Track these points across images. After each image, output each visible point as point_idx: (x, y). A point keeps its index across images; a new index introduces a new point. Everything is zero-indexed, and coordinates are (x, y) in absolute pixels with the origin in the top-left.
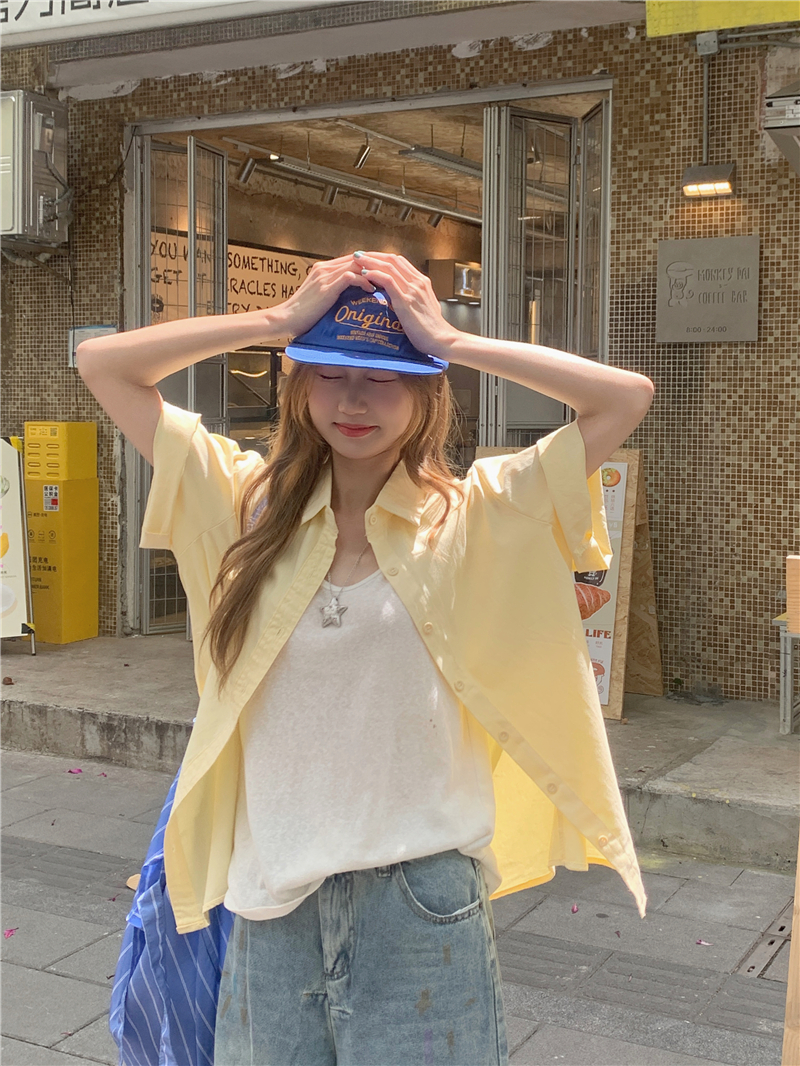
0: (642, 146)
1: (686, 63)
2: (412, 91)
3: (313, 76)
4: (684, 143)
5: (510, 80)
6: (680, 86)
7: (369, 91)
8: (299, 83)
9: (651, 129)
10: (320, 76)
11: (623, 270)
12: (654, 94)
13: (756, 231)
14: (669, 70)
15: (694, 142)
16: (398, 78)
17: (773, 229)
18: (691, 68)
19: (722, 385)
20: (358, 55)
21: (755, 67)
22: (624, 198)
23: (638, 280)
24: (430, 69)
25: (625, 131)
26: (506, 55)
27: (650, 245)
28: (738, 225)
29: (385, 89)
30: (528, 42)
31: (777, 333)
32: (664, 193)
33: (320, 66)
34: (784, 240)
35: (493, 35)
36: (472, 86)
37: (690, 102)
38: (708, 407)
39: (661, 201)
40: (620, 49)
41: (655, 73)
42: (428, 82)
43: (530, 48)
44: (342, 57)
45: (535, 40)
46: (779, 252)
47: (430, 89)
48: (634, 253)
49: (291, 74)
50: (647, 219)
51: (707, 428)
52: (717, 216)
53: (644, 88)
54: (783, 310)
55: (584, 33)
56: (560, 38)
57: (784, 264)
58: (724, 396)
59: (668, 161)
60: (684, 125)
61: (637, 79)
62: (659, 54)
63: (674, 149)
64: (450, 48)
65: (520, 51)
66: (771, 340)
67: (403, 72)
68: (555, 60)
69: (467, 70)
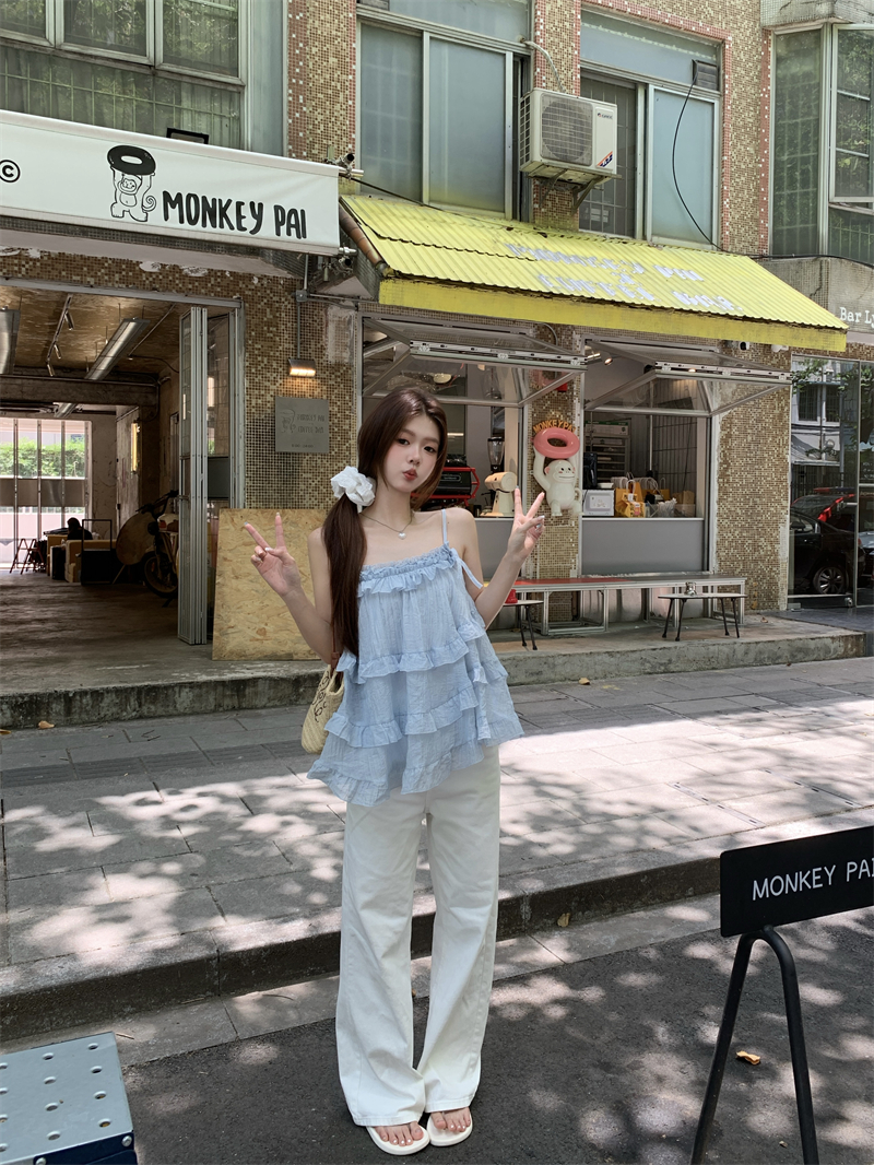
0: (263, 343)
1: (286, 303)
2: (110, 284)
3: (28, 259)
4: (286, 346)
5: (179, 291)
6: (283, 315)
7: (74, 278)
8: (16, 261)
9: (268, 335)
10: (37, 260)
11: (253, 410)
12: (270, 316)
13: (325, 397)
14: (277, 305)
15: (292, 346)
16: (99, 274)
17: (333, 397)
18: (289, 306)
19: (310, 475)
20: (67, 252)
21: (322, 313)
22: (253, 370)
23: (263, 416)
24: (124, 273)
25: (253, 333)
26: (177, 275)
27: (269, 398)
28: (316, 393)
29: (88, 279)
30: (192, 271)
31: (336, 450)
32: (276, 371)
33: (35, 254)
34: (339, 403)
35: (169, 262)
36: (154, 289)
37: (289, 325)
38: (302, 487)
39: (275, 375)
40: (250, 287)
41: (269, 305)
42: (122, 281)
43: (193, 275)
44: (55, 251)
45: (197, 271)
46: (336, 409)
47: (124, 286)
48: (260, 401)
49: (9, 254)
50: (267, 384)
51: (303, 498)
52: (304, 387)
53: (264, 312)
54: (339, 438)
55: (227, 274)
56: (213, 273)
57: (339, 415)
58: (310, 481)
59: (278, 354)
60: (286, 336)
61: (259, 306)
62: (271, 295)
63: (281, 348)
64: (138, 263)
65: (186, 275)
66: (333, 453)
67: (103, 271)
68: (209, 285)
69: (151, 279)
